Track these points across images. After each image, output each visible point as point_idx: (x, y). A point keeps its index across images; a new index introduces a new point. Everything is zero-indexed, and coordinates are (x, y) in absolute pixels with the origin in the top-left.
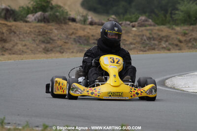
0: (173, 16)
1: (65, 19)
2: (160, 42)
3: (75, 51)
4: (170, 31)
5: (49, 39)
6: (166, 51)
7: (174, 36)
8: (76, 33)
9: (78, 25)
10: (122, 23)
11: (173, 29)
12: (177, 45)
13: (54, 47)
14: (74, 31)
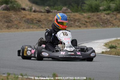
0: (82, 7)
1: (19, 8)
2: (75, 22)
3: (25, 28)
4: (81, 16)
5: (9, 20)
6: (78, 28)
7: (83, 19)
8: (25, 17)
9: (27, 12)
10: (52, 11)
11: (82, 15)
12: (84, 24)
13: (13, 25)
14: (24, 15)
